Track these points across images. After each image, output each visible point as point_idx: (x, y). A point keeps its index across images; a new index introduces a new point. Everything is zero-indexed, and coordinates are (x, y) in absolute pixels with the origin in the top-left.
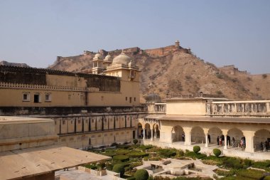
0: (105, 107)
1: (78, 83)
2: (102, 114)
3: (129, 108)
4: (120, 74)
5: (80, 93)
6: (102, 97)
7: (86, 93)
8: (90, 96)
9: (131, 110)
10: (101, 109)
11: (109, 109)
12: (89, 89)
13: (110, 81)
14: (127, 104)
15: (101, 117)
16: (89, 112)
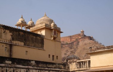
0: (30, 61)
1: (3, 35)
2: (27, 67)
3: (53, 64)
4: (43, 33)
5: (4, 45)
6: (27, 51)
7: (11, 46)
8: (15, 49)
9: (54, 66)
10: (25, 62)
11: (33, 63)
12: (14, 42)
13: (35, 37)
14: (50, 60)
15: (26, 70)
16: (13, 63)
